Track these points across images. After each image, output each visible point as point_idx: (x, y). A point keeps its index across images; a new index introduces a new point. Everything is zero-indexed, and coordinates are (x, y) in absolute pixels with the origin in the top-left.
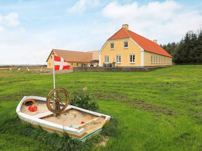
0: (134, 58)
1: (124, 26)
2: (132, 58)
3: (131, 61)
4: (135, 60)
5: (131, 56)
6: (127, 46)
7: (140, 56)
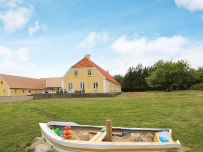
0: (97, 85)
1: (87, 56)
2: (96, 85)
3: (94, 88)
4: (98, 87)
5: (95, 83)
6: (90, 74)
7: (102, 84)
